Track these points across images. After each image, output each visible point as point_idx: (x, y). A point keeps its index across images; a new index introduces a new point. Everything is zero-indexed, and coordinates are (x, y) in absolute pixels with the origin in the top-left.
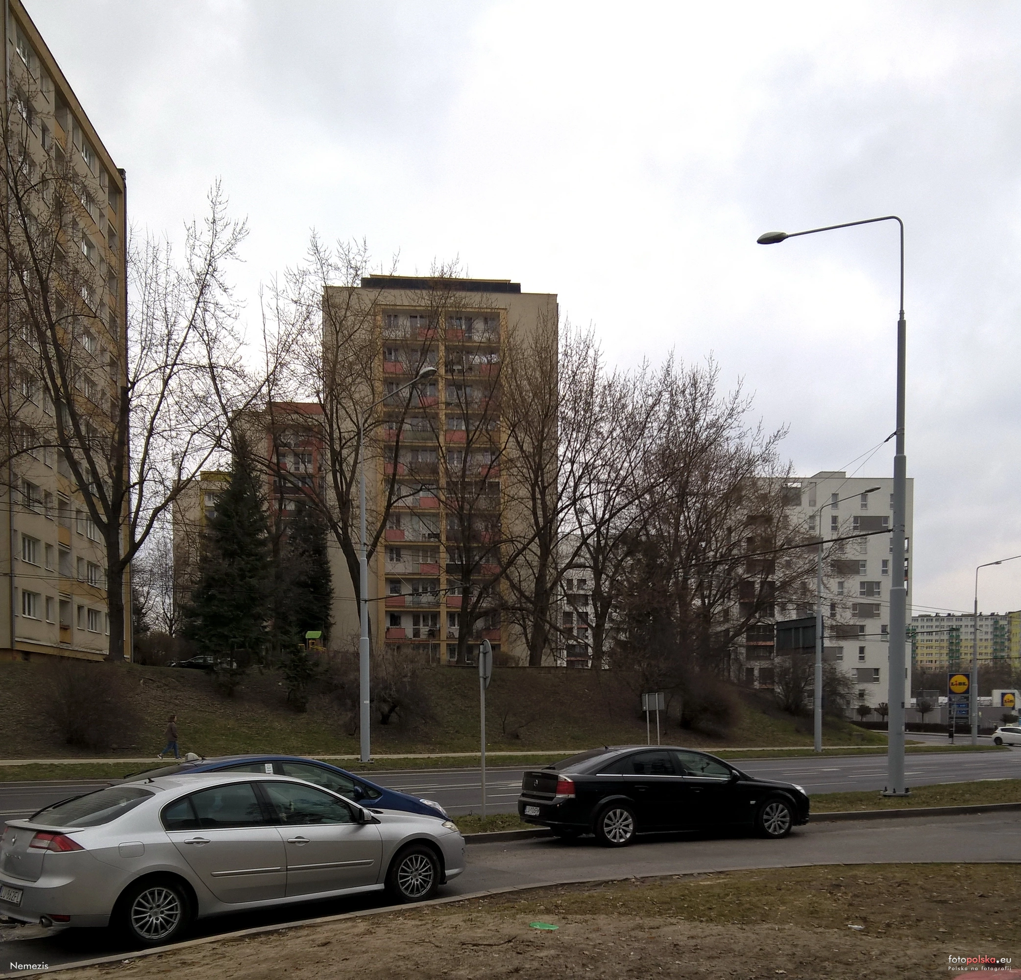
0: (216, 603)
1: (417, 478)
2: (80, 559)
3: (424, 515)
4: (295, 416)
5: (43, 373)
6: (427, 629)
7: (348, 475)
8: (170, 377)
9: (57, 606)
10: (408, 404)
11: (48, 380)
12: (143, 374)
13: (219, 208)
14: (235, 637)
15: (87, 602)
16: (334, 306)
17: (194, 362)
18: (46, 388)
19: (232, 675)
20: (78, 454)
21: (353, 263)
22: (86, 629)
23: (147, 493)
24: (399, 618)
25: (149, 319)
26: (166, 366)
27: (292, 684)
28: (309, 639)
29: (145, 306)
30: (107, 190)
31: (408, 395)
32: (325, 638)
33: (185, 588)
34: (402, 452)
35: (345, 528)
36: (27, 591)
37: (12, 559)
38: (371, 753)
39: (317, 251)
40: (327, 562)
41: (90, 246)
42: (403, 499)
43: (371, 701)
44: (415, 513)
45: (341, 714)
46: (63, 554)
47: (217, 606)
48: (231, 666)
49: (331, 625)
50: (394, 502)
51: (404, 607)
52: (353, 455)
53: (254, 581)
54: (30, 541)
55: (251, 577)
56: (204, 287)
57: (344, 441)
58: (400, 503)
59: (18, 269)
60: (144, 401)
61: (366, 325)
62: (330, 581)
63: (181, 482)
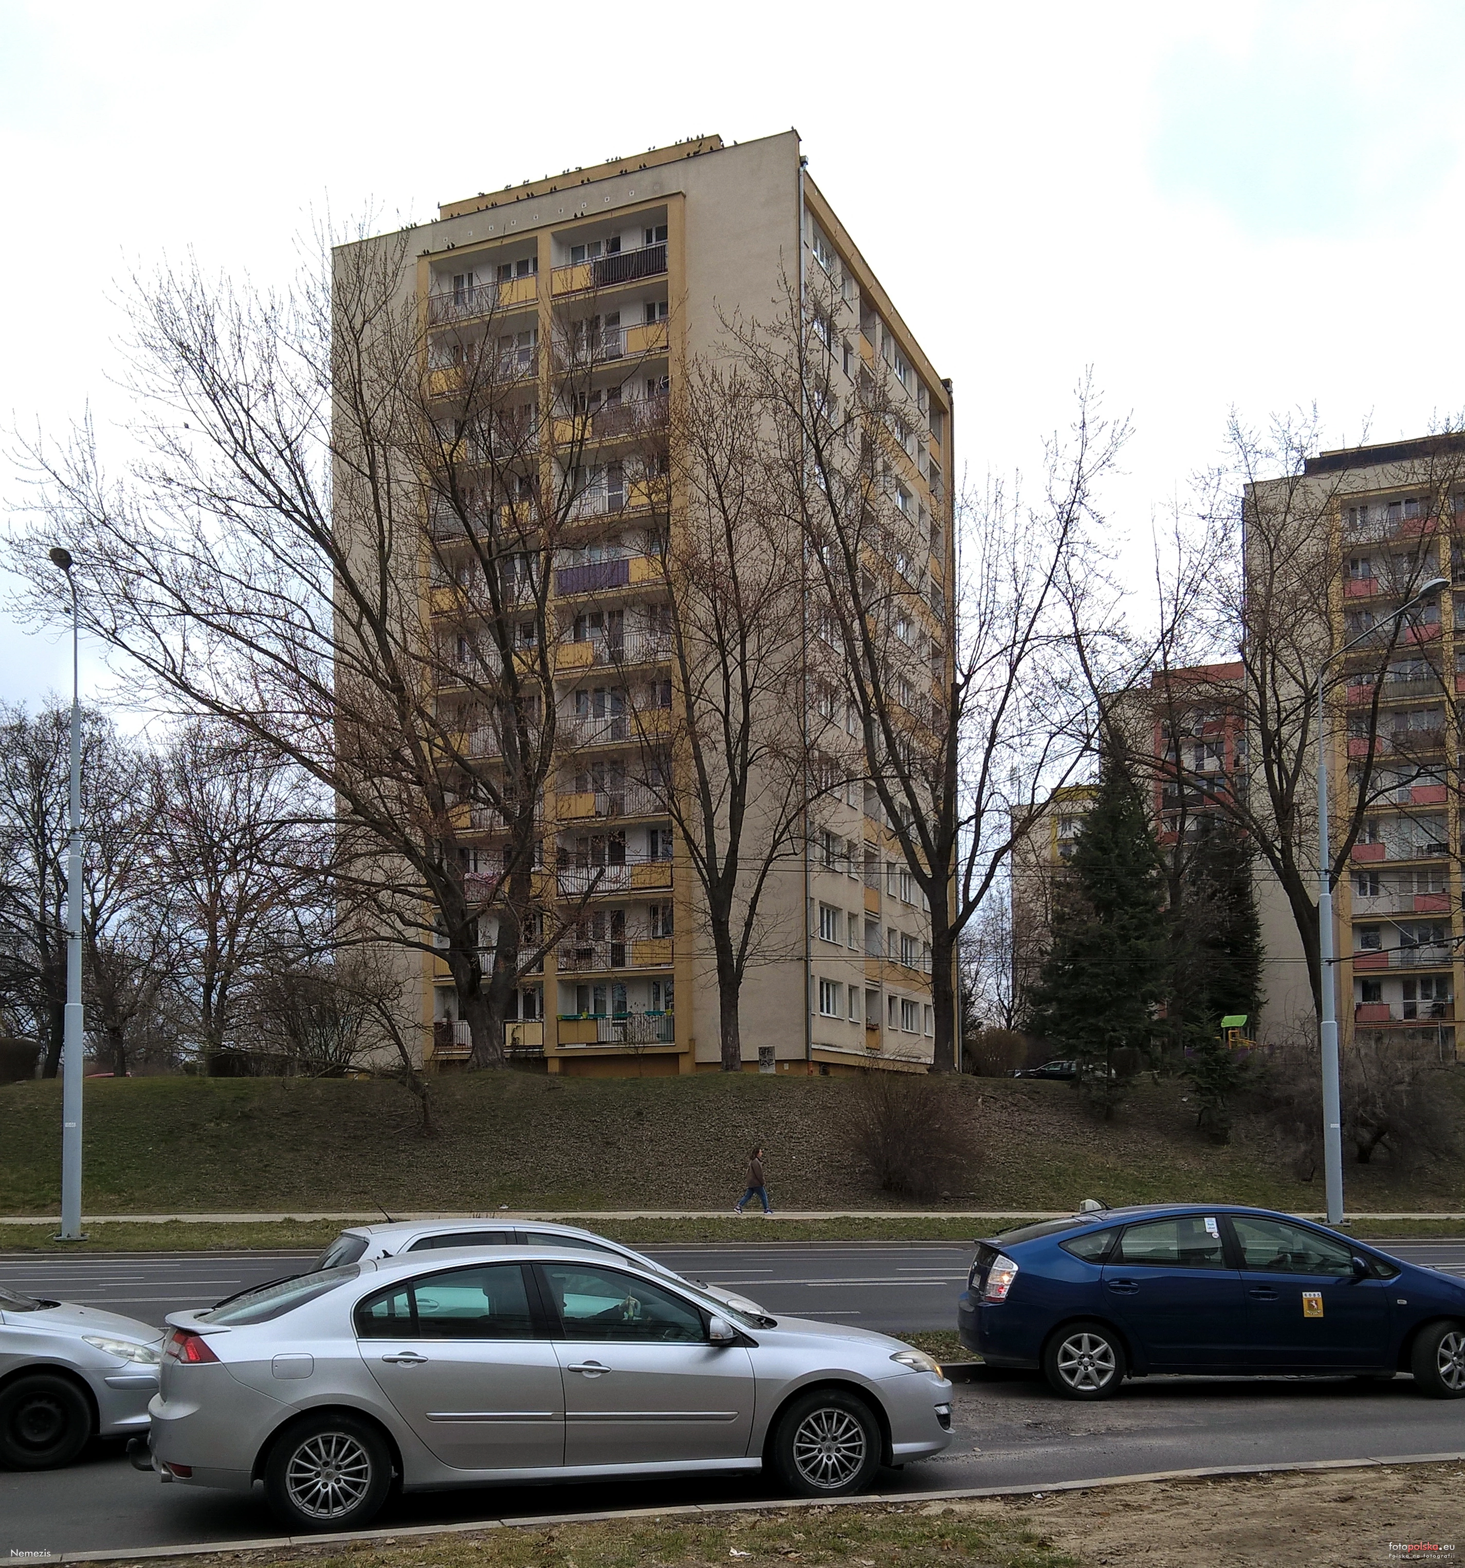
0: (1086, 980)
1: (1410, 756)
2: (891, 931)
3: (1422, 815)
4: (1203, 688)
5: (848, 681)
6: (1429, 1003)
7: (1290, 766)
8: (1019, 659)
9: (863, 997)
10: (1393, 643)
11: (856, 691)
12: (982, 661)
13: (1091, 404)
14: (1114, 1030)
15: (901, 991)
16: (1265, 511)
17: (1055, 632)
18: (852, 702)
19: (1110, 1087)
20: (893, 787)
21: (1296, 442)
22: (900, 1029)
23: (985, 830)
24: (1378, 987)
25: (991, 584)
26: (1014, 643)
27: (1204, 1098)
28: (1227, 1029)
29: (985, 565)
30: (927, 415)
31: (1393, 628)
32: (1251, 1028)
33: (1028, 962)
34: (1381, 719)
35: (1286, 851)
36: (825, 980)
37: (807, 938)
38: (1345, 1211)
39: (1237, 434)
40: (1253, 906)
41: (906, 495)
42: (1386, 794)
43: (1342, 1125)
44: (1403, 814)
45: (1287, 1147)
46: (870, 926)
47: (1087, 985)
48: (1110, 1073)
49: (1260, 1004)
50: (1371, 800)
51: (1386, 969)
52: (1299, 734)
53: (1143, 944)
54: (830, 911)
55: (1137, 938)
56: (1068, 521)
57: (1284, 715)
58: (1381, 801)
59: (816, 546)
60: (982, 699)
61: (1318, 531)
62: (1258, 936)
63: (1035, 807)
